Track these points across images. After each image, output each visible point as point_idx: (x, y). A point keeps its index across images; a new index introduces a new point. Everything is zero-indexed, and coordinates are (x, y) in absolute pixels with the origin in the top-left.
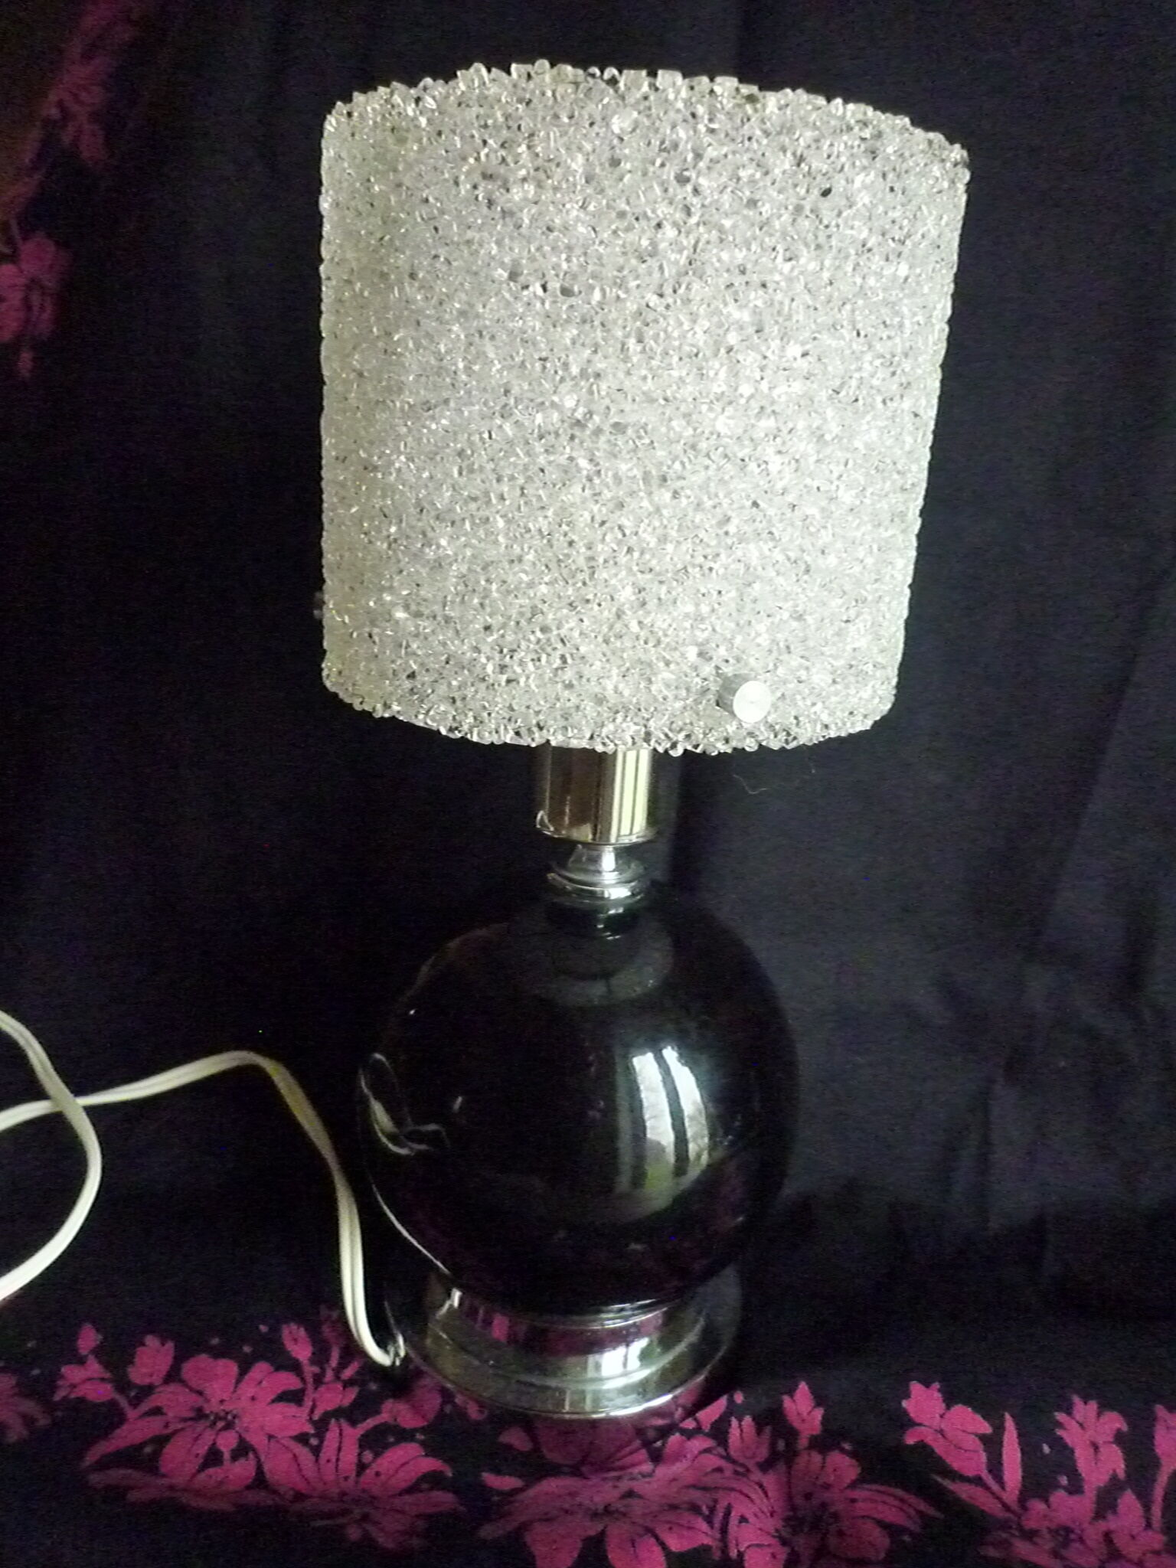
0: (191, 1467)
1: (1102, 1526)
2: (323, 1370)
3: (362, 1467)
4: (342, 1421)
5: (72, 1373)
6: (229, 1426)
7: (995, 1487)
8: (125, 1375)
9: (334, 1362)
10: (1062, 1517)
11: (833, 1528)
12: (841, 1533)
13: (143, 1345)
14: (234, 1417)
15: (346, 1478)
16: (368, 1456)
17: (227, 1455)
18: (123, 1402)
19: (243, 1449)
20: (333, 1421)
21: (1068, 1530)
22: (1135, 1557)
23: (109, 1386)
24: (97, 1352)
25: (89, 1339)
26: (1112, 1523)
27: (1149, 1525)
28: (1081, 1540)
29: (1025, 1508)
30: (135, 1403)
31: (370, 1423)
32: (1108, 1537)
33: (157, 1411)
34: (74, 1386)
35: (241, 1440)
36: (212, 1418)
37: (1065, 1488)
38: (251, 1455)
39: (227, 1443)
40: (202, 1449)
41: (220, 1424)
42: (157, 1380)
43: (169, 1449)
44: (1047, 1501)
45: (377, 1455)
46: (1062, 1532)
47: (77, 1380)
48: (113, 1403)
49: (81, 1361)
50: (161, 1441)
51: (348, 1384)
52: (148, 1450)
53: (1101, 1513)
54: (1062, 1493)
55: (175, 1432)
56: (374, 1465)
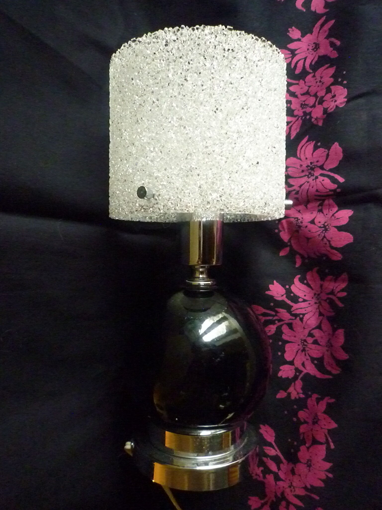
0: (319, 348)
1: (299, 96)
2: (276, 320)
3: (304, 301)
4: (292, 310)
5: (294, 395)
6: (305, 341)
7: (292, 123)
8: (293, 378)
9: (271, 318)
10: (298, 106)
11: (315, 164)
12: (317, 162)
13: (281, 377)
14: (302, 340)
15: (309, 304)
16: (300, 300)
17: (314, 338)
18: (301, 376)
19: (311, 335)
20: (293, 313)
21: (302, 104)
22: (307, 88)
23: (296, 382)
24: (285, 390)
25: (281, 395)
26: (298, 93)
27: (298, 84)
28: (304, 101)
29: (297, 116)
30: (301, 372)
31: (289, 302)
32: (302, 95)
33: (303, 364)
34: (298, 393)
35: (308, 336)
36: (304, 346)
37: (290, 105)
38: (312, 332)
39: (310, 340)
40: (313, 346)
41: (305, 343)
42: (293, 367)
43: (315, 356)
44: (294, 110)
45: (299, 297)
46: (303, 106)
47: (296, 393)
48: (302, 379)
49: (289, 394)
50: (313, 359)
51: (277, 312)
52: (316, 362)
53: (296, 97)
54: (292, 106)
55: (309, 356)
56: (303, 297)
